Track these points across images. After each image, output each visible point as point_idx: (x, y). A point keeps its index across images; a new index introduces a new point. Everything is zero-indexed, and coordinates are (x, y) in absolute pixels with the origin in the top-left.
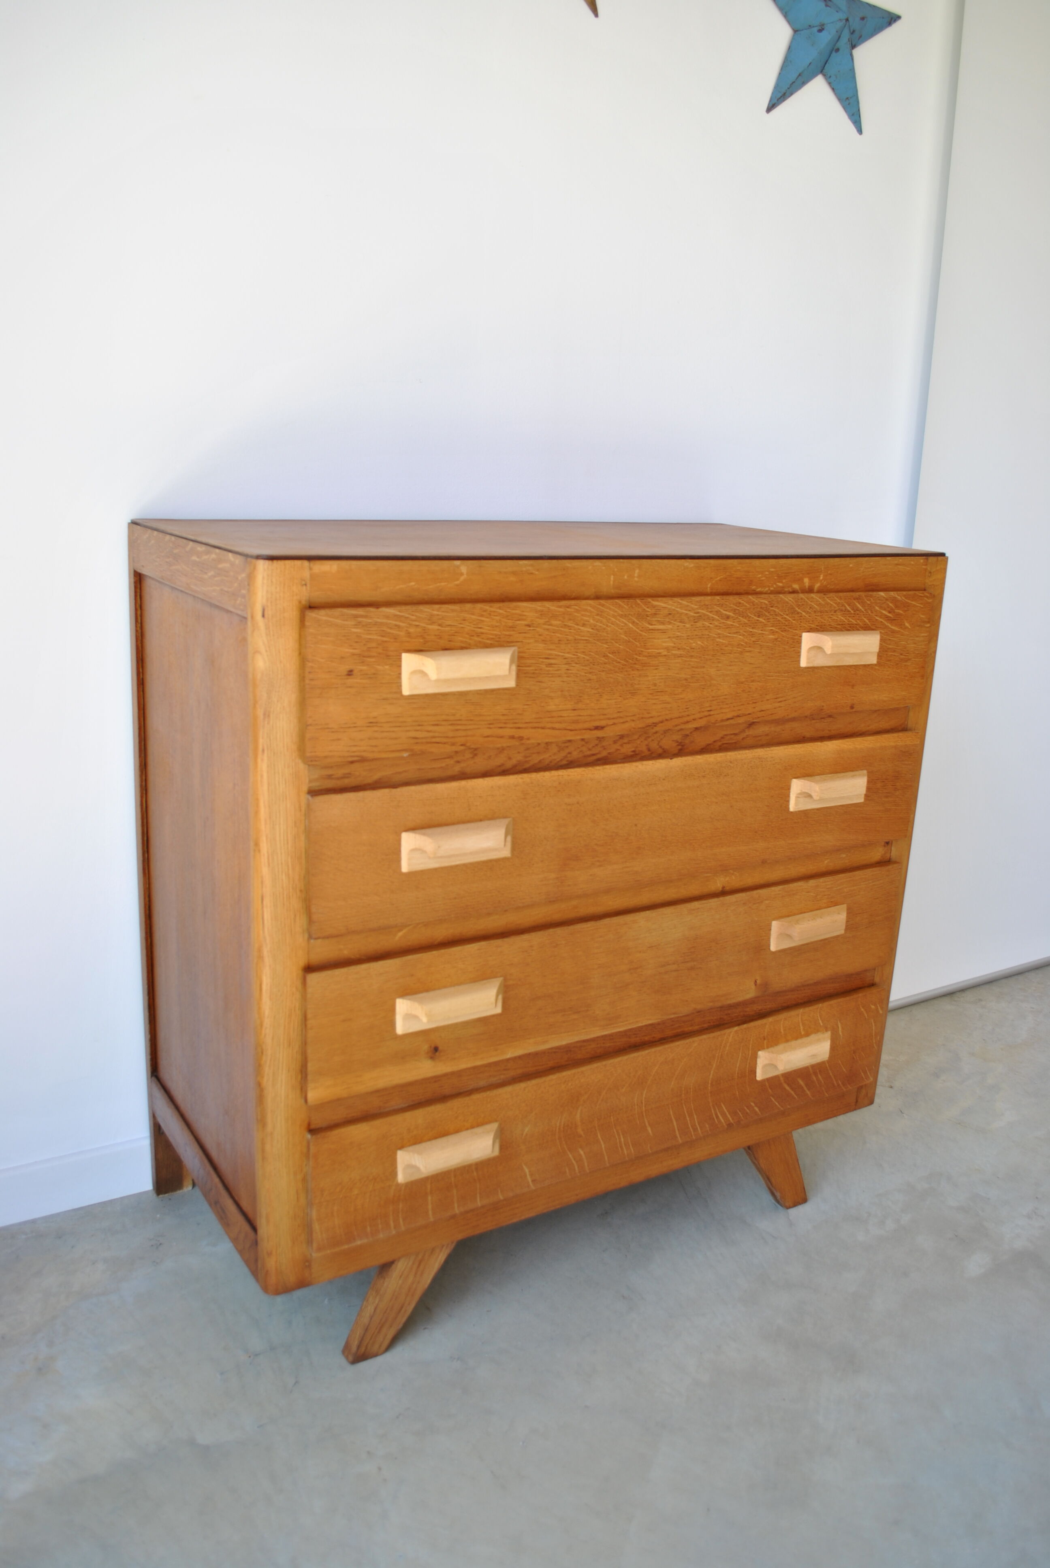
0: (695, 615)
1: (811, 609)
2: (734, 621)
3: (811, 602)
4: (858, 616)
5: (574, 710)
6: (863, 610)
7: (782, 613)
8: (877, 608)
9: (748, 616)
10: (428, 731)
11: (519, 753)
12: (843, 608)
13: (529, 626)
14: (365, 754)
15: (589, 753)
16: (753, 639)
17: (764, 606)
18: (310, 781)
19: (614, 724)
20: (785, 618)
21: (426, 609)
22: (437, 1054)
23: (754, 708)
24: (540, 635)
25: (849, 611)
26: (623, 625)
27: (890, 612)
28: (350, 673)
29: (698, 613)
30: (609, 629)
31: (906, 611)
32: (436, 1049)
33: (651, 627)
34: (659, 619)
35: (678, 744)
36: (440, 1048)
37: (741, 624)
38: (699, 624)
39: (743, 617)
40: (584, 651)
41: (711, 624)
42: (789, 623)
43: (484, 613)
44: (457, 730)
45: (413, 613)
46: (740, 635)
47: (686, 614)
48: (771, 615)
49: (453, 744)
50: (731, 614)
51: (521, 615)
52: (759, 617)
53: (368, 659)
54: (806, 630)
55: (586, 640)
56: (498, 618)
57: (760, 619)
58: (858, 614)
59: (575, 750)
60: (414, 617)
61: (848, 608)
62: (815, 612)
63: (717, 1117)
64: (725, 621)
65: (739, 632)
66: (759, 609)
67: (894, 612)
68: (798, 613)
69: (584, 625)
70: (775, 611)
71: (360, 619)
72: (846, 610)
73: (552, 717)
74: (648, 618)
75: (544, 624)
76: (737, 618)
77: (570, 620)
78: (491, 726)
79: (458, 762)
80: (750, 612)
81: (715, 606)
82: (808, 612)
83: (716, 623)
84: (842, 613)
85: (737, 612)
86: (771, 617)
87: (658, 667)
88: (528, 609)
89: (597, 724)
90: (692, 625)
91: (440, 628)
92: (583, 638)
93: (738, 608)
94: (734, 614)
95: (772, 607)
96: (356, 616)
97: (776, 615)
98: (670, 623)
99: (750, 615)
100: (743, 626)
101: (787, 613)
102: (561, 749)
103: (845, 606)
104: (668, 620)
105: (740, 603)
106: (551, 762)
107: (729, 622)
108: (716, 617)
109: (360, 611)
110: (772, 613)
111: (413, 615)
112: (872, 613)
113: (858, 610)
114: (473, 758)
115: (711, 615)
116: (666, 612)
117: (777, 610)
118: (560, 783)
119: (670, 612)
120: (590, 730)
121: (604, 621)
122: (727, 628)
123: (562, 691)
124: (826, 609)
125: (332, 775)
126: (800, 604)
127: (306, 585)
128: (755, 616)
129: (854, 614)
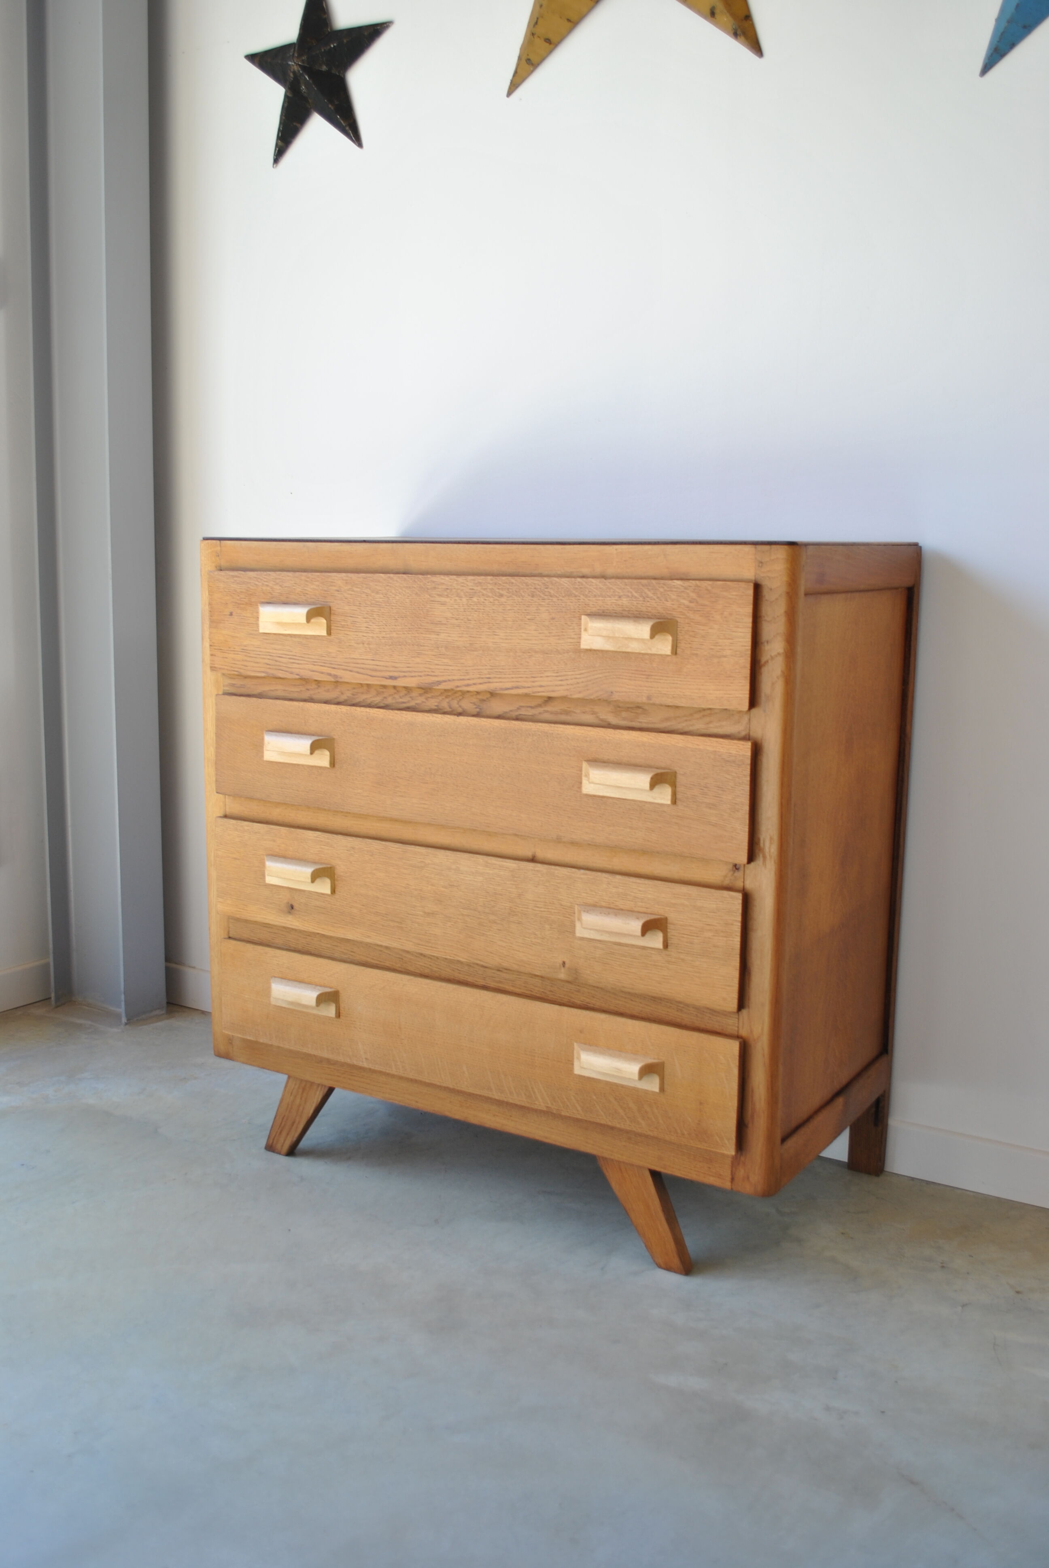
0: (470, 591)
1: (590, 593)
2: (508, 599)
3: (590, 586)
4: (648, 603)
5: (373, 660)
6: (655, 597)
7: (558, 596)
8: (674, 597)
9: (522, 595)
10: (276, 661)
11: (348, 690)
12: (630, 594)
13: (338, 591)
14: (242, 671)
15: (401, 700)
16: (529, 617)
17: (538, 587)
18: (224, 686)
19: (405, 676)
20: (561, 600)
21: (273, 575)
22: (293, 910)
23: (533, 682)
24: (346, 598)
25: (636, 597)
26: (409, 595)
27: (691, 602)
28: (231, 614)
29: (473, 589)
30: (397, 598)
31: (715, 602)
32: (292, 907)
33: (432, 599)
34: (439, 593)
35: (475, 706)
36: (295, 907)
37: (515, 602)
38: (475, 599)
39: (516, 596)
40: (379, 614)
41: (485, 600)
42: (566, 605)
43: (308, 579)
44: (293, 663)
45: (266, 577)
46: (515, 612)
47: (462, 590)
48: (546, 596)
49: (292, 673)
50: (504, 592)
51: (332, 582)
52: (533, 596)
53: (241, 606)
54: (585, 613)
55: (379, 605)
56: (317, 583)
57: (535, 599)
58: (648, 602)
59: (390, 695)
60: (265, 580)
61: (636, 594)
62: (595, 596)
63: (534, 1093)
64: (498, 599)
65: (514, 610)
66: (533, 590)
67: (697, 602)
68: (576, 596)
69: (377, 593)
70: (549, 592)
71: (236, 579)
72: (632, 596)
73: (357, 663)
74: (429, 591)
75: (348, 590)
76: (511, 596)
77: (367, 588)
78: (316, 663)
79: (308, 690)
80: (523, 592)
81: (489, 585)
82: (587, 595)
83: (491, 600)
84: (628, 599)
85: (510, 590)
86: (546, 597)
87: (439, 634)
88: (338, 579)
89: (391, 674)
90: (467, 600)
91: (280, 588)
92: (377, 604)
93: (511, 588)
94: (507, 592)
95: (547, 588)
96: (233, 576)
97: (551, 596)
98: (447, 596)
99: (523, 594)
100: (517, 604)
101: (563, 595)
102: (378, 693)
103: (631, 592)
104: (446, 593)
105: (512, 583)
106: (371, 702)
107: (503, 600)
108: (490, 595)
109: (235, 573)
110: (547, 593)
111: (265, 578)
112: (667, 601)
113: (648, 597)
114: (317, 688)
115: (485, 592)
116: (444, 587)
117: (552, 592)
118: (367, 718)
119: (447, 587)
120: (386, 678)
121: (393, 591)
122: (501, 605)
123: (363, 644)
124: (608, 594)
125: (235, 684)
126: (577, 587)
127: (219, 556)
128: (529, 595)
129: (644, 601)
